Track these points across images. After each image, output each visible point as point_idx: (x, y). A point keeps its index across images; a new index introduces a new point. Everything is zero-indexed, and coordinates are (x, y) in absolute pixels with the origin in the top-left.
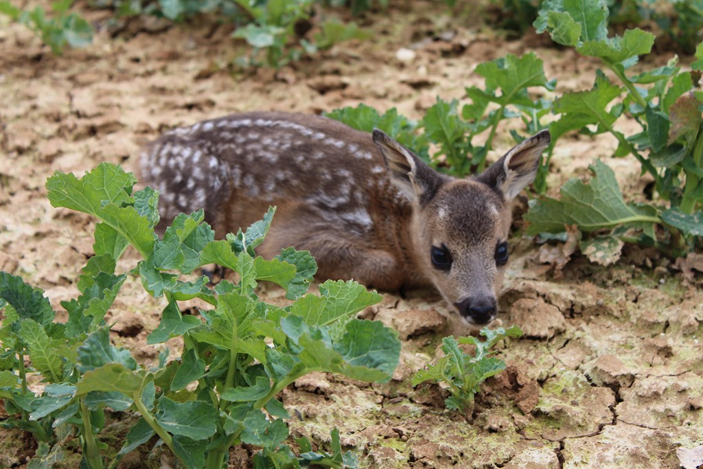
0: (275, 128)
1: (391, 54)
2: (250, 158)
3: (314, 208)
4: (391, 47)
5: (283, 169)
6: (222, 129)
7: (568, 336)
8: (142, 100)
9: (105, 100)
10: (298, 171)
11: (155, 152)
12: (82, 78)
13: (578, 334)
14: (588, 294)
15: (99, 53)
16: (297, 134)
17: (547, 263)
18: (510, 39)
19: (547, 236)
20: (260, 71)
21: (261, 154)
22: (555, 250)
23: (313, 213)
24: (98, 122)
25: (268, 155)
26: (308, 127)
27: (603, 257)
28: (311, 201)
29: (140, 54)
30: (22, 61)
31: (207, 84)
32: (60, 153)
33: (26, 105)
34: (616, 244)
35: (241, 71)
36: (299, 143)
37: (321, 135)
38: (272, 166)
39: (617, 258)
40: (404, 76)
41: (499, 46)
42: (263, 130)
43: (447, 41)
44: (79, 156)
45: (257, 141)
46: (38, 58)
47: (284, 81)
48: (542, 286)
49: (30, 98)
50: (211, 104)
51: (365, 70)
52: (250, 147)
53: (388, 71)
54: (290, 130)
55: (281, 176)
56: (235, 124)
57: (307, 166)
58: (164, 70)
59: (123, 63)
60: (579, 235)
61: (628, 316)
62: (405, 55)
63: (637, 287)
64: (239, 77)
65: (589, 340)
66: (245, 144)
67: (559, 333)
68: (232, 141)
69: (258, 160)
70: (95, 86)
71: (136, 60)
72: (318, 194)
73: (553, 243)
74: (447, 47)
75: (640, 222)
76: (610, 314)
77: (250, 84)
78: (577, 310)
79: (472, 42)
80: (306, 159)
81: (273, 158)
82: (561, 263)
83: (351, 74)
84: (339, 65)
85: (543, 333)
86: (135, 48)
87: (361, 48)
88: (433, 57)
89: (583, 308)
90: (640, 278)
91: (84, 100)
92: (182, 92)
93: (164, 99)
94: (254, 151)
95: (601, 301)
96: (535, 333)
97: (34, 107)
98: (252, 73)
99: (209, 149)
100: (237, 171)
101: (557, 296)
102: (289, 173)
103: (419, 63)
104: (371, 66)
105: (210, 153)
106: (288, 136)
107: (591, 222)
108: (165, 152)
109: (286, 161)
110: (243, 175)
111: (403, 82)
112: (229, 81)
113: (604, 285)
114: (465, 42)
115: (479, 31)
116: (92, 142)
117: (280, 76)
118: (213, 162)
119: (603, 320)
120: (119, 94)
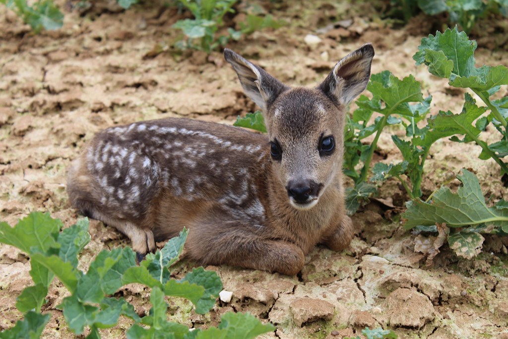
0: (195, 137)
1: (300, 38)
2: (176, 163)
3: (225, 207)
4: (301, 31)
5: (200, 174)
6: (152, 133)
7: (436, 324)
8: (99, 78)
9: (69, 78)
10: (211, 175)
11: (99, 148)
12: (54, 56)
13: (445, 322)
14: (454, 284)
15: (69, 32)
16: (211, 143)
17: (421, 253)
18: (396, 27)
19: (421, 228)
20: (195, 54)
21: (184, 160)
22: (427, 241)
23: (224, 213)
24: (62, 98)
25: (189, 162)
26: (220, 138)
27: (467, 252)
28: (223, 201)
29: (101, 33)
30: (9, 36)
31: (153, 64)
32: (30, 128)
33: (10, 78)
34: (478, 239)
35: (180, 53)
36: (212, 151)
37: (228, 143)
38: (191, 171)
39: (479, 251)
40: (309, 62)
41: (387, 33)
42: (185, 139)
43: (346, 29)
44: (46, 131)
45: (180, 149)
46: (22, 35)
47: (213, 63)
48: (415, 275)
49: (12, 73)
50: (154, 83)
51: (279, 54)
52: (176, 153)
53: (297, 55)
54: (206, 140)
55: (198, 180)
56: (164, 130)
57: (219, 171)
58: (119, 48)
59: (88, 41)
60: (448, 230)
61: (487, 305)
62: (312, 40)
63: (496, 275)
64: (178, 58)
65: (455, 329)
66: (171, 150)
67: (429, 322)
68: (162, 146)
69: (181, 165)
70: (64, 63)
71: (99, 39)
72: (227, 194)
73: (425, 235)
74: (345, 33)
75: (500, 222)
76: (471, 303)
77: (186, 66)
78: (445, 298)
79: (366, 30)
80: (217, 165)
81: (192, 164)
82: (433, 254)
83: (268, 57)
84: (258, 49)
85: (415, 324)
86: (97, 28)
87: (277, 32)
88: (334, 43)
89: (449, 297)
90: (498, 265)
91: (55, 77)
92: (132, 70)
93: (118, 77)
94: (178, 157)
95: (465, 292)
96: (409, 324)
97: (14, 82)
98: (188, 55)
99: (143, 150)
100: (166, 173)
101: (428, 286)
102: (205, 178)
103: (322, 48)
104: (283, 50)
105: (144, 154)
106: (204, 144)
107: (457, 221)
108: (106, 150)
109: (202, 168)
110: (170, 178)
111: (309, 67)
112: (170, 61)
113: (467, 274)
114: (359, 30)
115: (371, 20)
116: (55, 118)
117: (211, 59)
118: (147, 162)
119: (466, 308)
120: (82, 72)
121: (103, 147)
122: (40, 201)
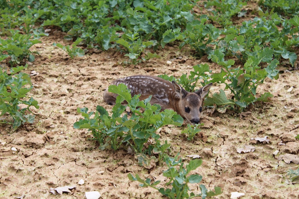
0: (146, 79)
1: (165, 62)
2: (140, 85)
3: (155, 97)
4: (164, 60)
5: (148, 88)
6: (132, 79)
7: (213, 128)
8: (100, 72)
9: (90, 71)
10: (152, 89)
12: (82, 65)
13: (216, 128)
14: (218, 119)
15: (84, 59)
16: (151, 80)
17: (209, 113)
18: (197, 59)
19: (208, 107)
20: (131, 65)
21: (143, 84)
22: (210, 110)
23: (155, 99)
24: (90, 77)
25: (144, 85)
26: (154, 79)
27: (222, 111)
28: (155, 96)
29: (96, 59)
30: (62, 60)
31: (116, 68)
32: (82, 84)
33: (69, 72)
34: (225, 109)
35: (125, 65)
36: (152, 82)
37: (157, 81)
38: (145, 87)
39: (225, 112)
40: (169, 68)
41: (195, 61)
42: (143, 79)
43: (180, 59)
44: (88, 85)
45: (142, 81)
46: (67, 59)
47: (138, 68)
48: (207, 117)
49: (68, 70)
50: (119, 73)
51: (159, 66)
52: (140, 83)
53: (165, 67)
54: (150, 79)
55: (147, 90)
56: (136, 78)
57: (154, 88)
58: (103, 64)
59: (91, 62)
60: (216, 106)
61: (227, 124)
62: (169, 62)
63: (230, 119)
64: (125, 67)
65: (218, 129)
66: (138, 82)
67: (211, 127)
68: (135, 81)
69: (142, 86)
70: (86, 67)
71: (95, 61)
72: (156, 94)
73: (210, 108)
74: (181, 61)
75: (231, 104)
76: (223, 124)
77: (128, 69)
78: (216, 123)
79: (187, 60)
80: (154, 86)
81: (146, 86)
82: (212, 113)
83: (155, 67)
84: (151, 64)
85: (208, 127)
86: (93, 57)
87: (156, 60)
88: (177, 63)
89: (217, 122)
90: (230, 117)
91: (83, 71)
92: (110, 70)
93: (106, 72)
94: (141, 84)
95: (221, 121)
96: (206, 127)
97: (71, 72)
98: (128, 66)
99: (129, 83)
100: (137, 88)
101: (211, 119)
102: (150, 89)
103: (173, 65)
104: (160, 65)
105: (130, 84)
106: (149, 80)
107: (219, 103)
109: (149, 86)
110: (138, 89)
111: (169, 70)
112: (122, 67)
113: (222, 118)
114: (185, 60)
115: (189, 57)
116: (90, 82)
117: (136, 67)
118: (131, 86)
119: (221, 125)
120: (93, 70)
121: (117, 83)
122: (94, 101)
